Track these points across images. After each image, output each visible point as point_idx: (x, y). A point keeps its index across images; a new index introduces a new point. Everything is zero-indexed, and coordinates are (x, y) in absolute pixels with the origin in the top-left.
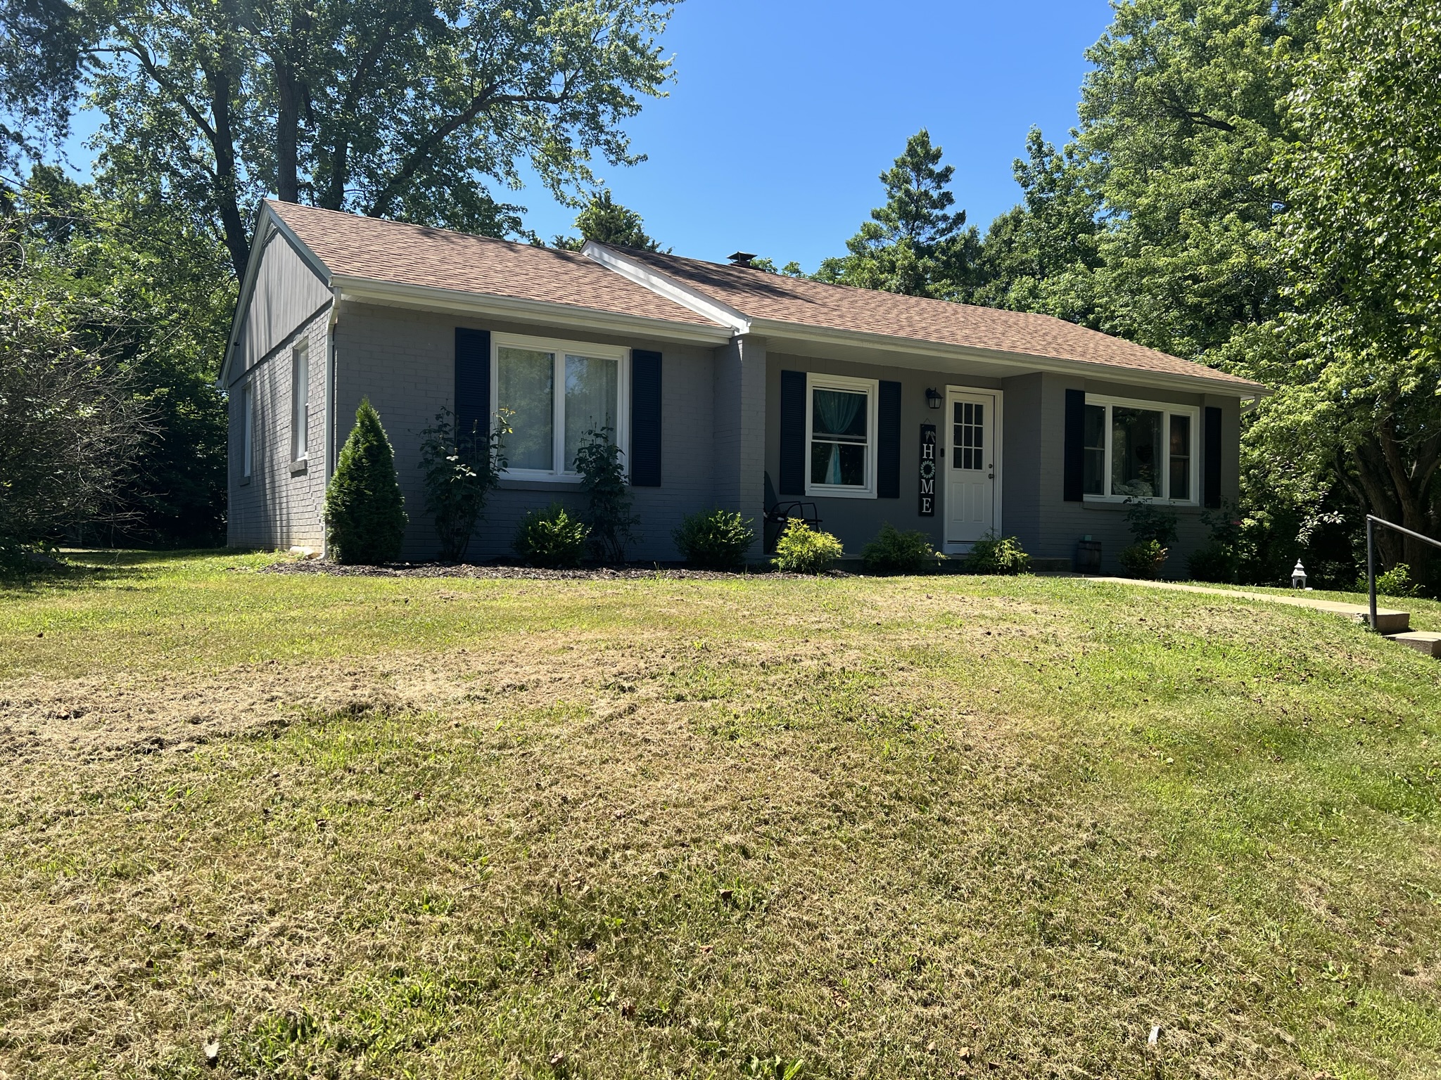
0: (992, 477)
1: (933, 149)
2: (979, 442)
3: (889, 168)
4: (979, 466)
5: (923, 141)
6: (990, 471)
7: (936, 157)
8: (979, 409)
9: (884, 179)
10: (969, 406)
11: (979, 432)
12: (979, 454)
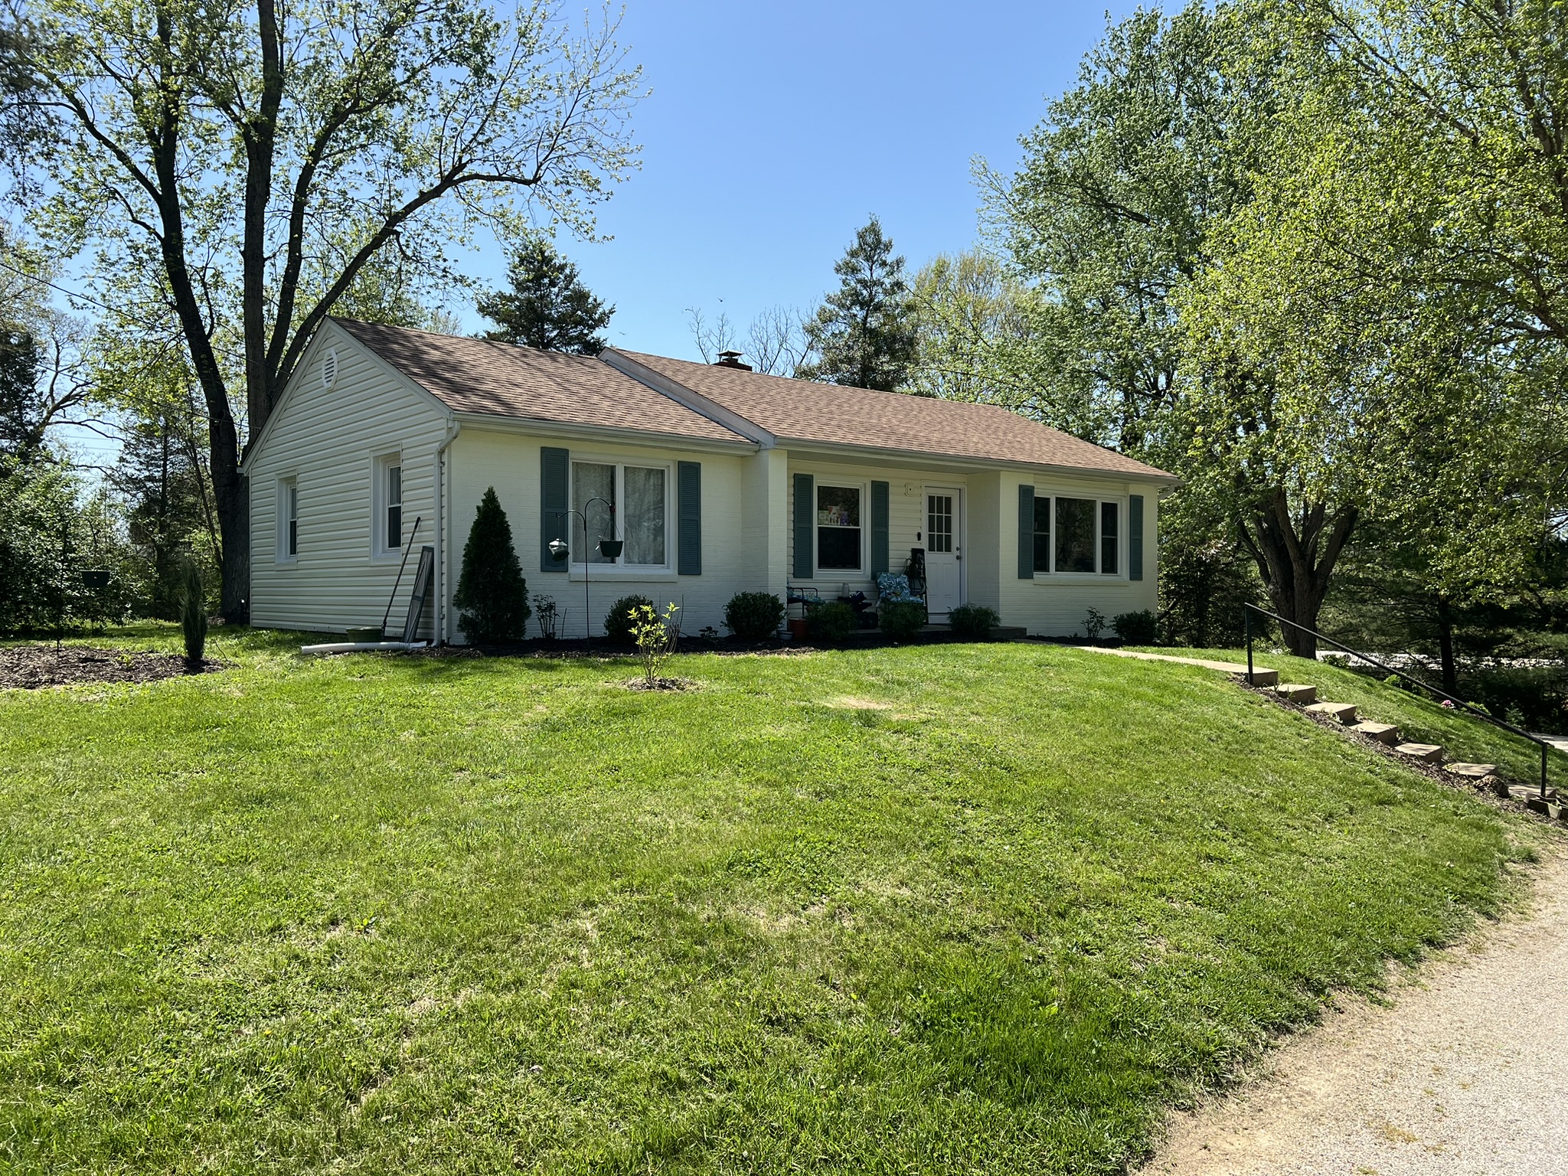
0: (958, 558)
1: (884, 239)
2: (948, 529)
3: (842, 256)
4: (948, 549)
5: (874, 230)
6: (958, 553)
7: (888, 247)
8: (948, 500)
9: (838, 270)
10: (940, 499)
11: (948, 520)
12: (948, 538)
